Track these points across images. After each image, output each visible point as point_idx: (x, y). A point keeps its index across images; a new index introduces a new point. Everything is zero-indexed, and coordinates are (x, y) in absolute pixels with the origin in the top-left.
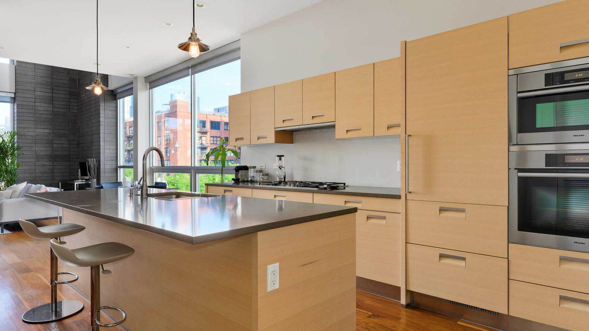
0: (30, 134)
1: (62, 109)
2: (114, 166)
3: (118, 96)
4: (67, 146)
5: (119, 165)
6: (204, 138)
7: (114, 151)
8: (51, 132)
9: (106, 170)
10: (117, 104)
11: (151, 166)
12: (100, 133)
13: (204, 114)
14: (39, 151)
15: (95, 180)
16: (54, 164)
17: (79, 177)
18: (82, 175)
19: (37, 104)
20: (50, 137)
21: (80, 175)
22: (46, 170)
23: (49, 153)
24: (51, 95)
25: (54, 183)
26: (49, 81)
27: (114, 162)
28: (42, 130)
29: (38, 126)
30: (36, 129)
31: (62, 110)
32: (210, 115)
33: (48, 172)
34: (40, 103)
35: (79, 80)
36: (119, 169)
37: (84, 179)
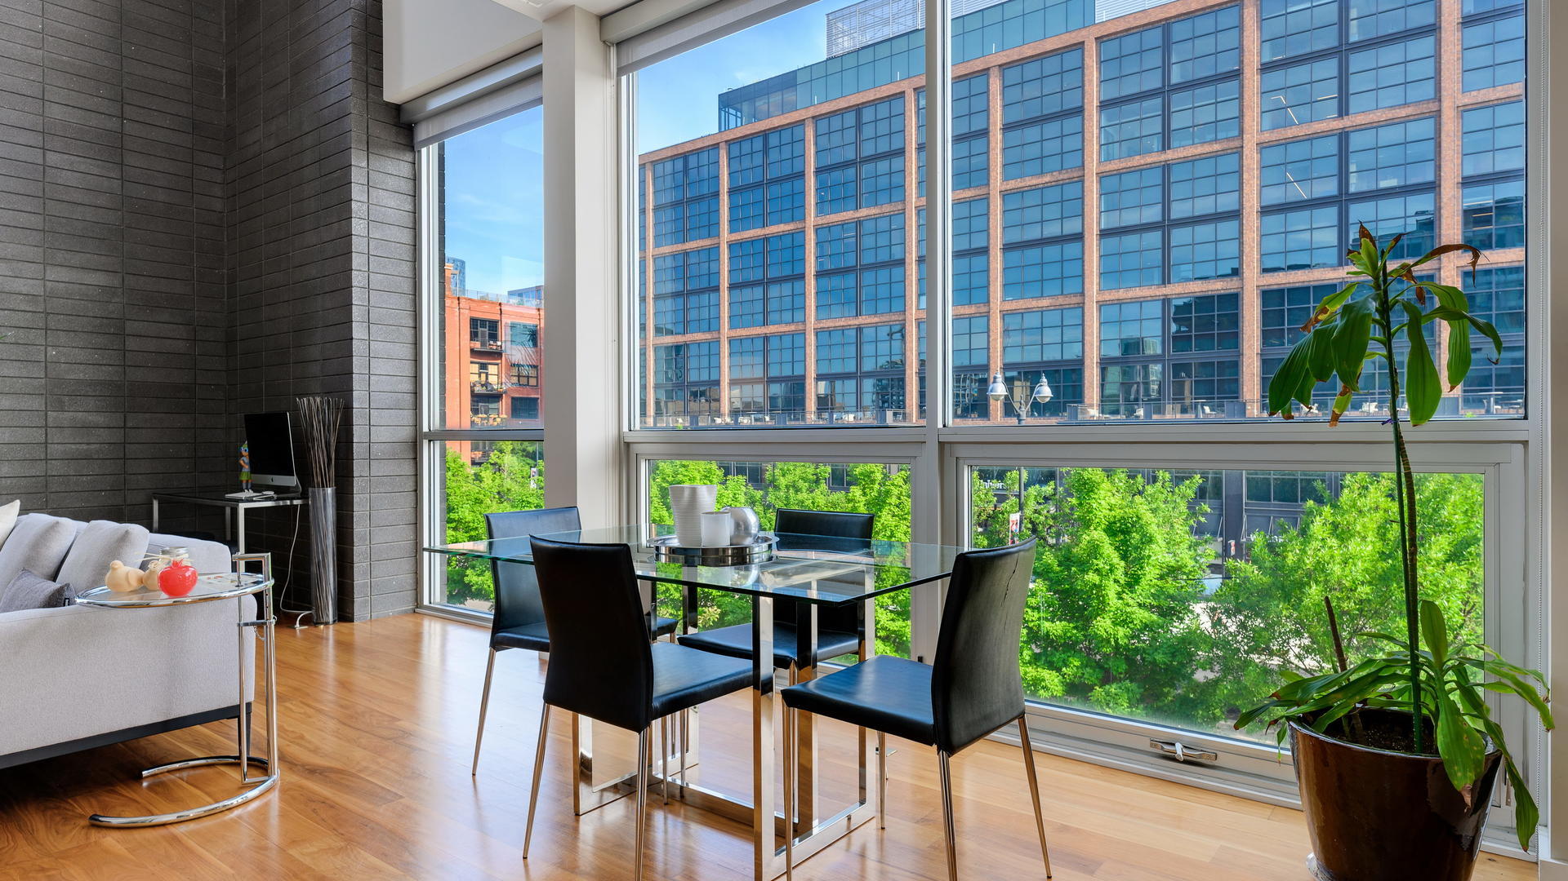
0: (24, 290)
1: (160, 190)
2: (406, 433)
3: (422, 133)
4: (181, 346)
5: (425, 429)
6: (492, 369)
7: (407, 369)
8: (116, 282)
9: (374, 447)
10: (415, 165)
11: (625, 429)
12: (348, 287)
13: (493, 303)
14: (63, 365)
15: (329, 491)
16: (130, 424)
17: (244, 478)
18: (255, 469)
19: (52, 158)
20: (111, 307)
21: (246, 468)
22: (93, 447)
23: (103, 374)
24: (113, 124)
25: (128, 502)
26: (106, 63)
27: (407, 416)
28: (75, 275)
29: (60, 257)
30: (48, 268)
31: (161, 196)
32: (511, 305)
33: (101, 456)
34: (66, 156)
35: (231, 73)
36: (425, 443)
37: (269, 488)
